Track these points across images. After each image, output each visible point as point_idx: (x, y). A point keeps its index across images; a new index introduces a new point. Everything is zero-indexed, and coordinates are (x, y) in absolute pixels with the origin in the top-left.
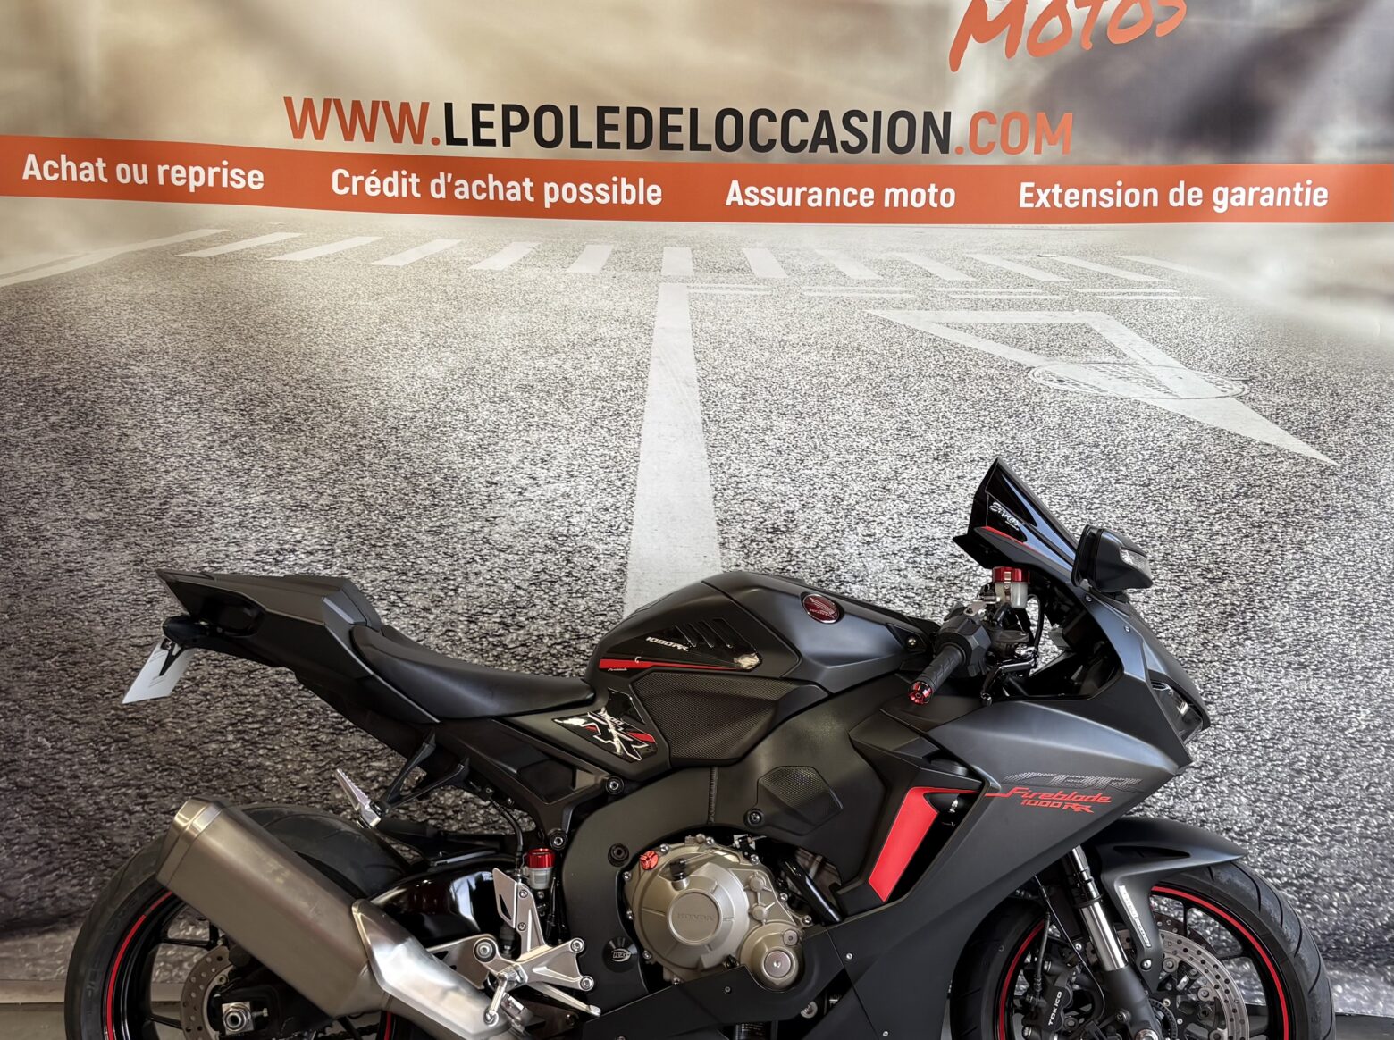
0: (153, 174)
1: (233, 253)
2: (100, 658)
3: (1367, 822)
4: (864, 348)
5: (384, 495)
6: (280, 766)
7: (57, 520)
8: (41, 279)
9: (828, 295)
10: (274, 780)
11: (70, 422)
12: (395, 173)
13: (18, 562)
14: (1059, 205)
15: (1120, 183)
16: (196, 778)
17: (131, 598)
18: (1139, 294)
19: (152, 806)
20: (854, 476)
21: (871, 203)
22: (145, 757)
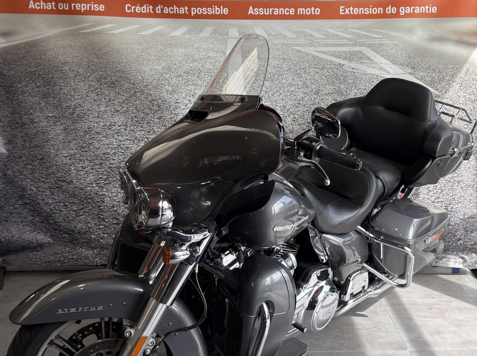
0: (70, 7)
1: (95, 31)
2: (52, 161)
3: (452, 207)
4: (292, 59)
5: (143, 107)
6: (110, 194)
7: (39, 116)
8: (35, 40)
9: (281, 42)
10: (109, 199)
11: (43, 85)
12: (145, 5)
13: (26, 130)
14: (352, 13)
15: (371, 6)
16: (83, 199)
17: (63, 141)
18: (377, 41)
19: (69, 209)
20: (289, 99)
21: (293, 13)
22: (66, 193)
